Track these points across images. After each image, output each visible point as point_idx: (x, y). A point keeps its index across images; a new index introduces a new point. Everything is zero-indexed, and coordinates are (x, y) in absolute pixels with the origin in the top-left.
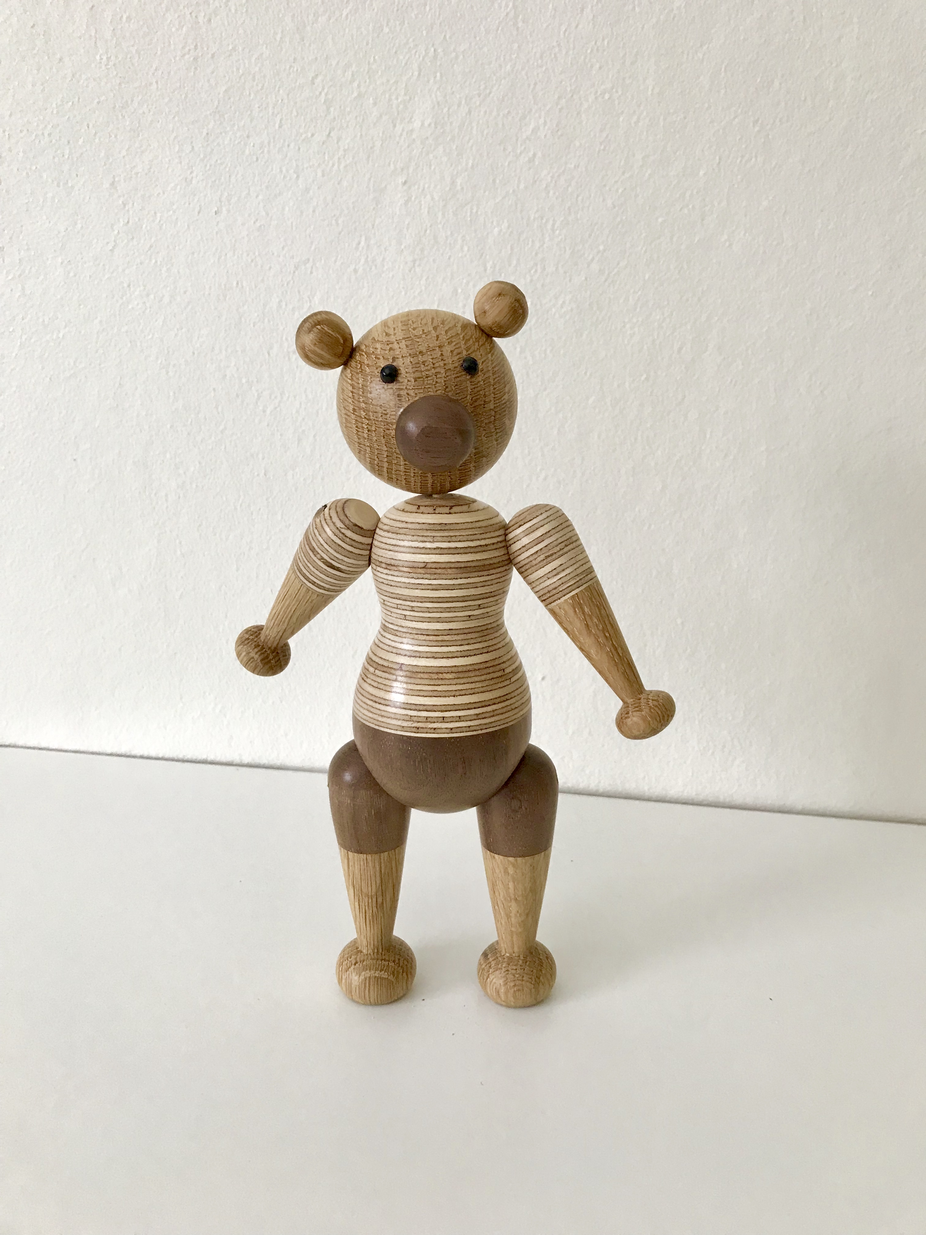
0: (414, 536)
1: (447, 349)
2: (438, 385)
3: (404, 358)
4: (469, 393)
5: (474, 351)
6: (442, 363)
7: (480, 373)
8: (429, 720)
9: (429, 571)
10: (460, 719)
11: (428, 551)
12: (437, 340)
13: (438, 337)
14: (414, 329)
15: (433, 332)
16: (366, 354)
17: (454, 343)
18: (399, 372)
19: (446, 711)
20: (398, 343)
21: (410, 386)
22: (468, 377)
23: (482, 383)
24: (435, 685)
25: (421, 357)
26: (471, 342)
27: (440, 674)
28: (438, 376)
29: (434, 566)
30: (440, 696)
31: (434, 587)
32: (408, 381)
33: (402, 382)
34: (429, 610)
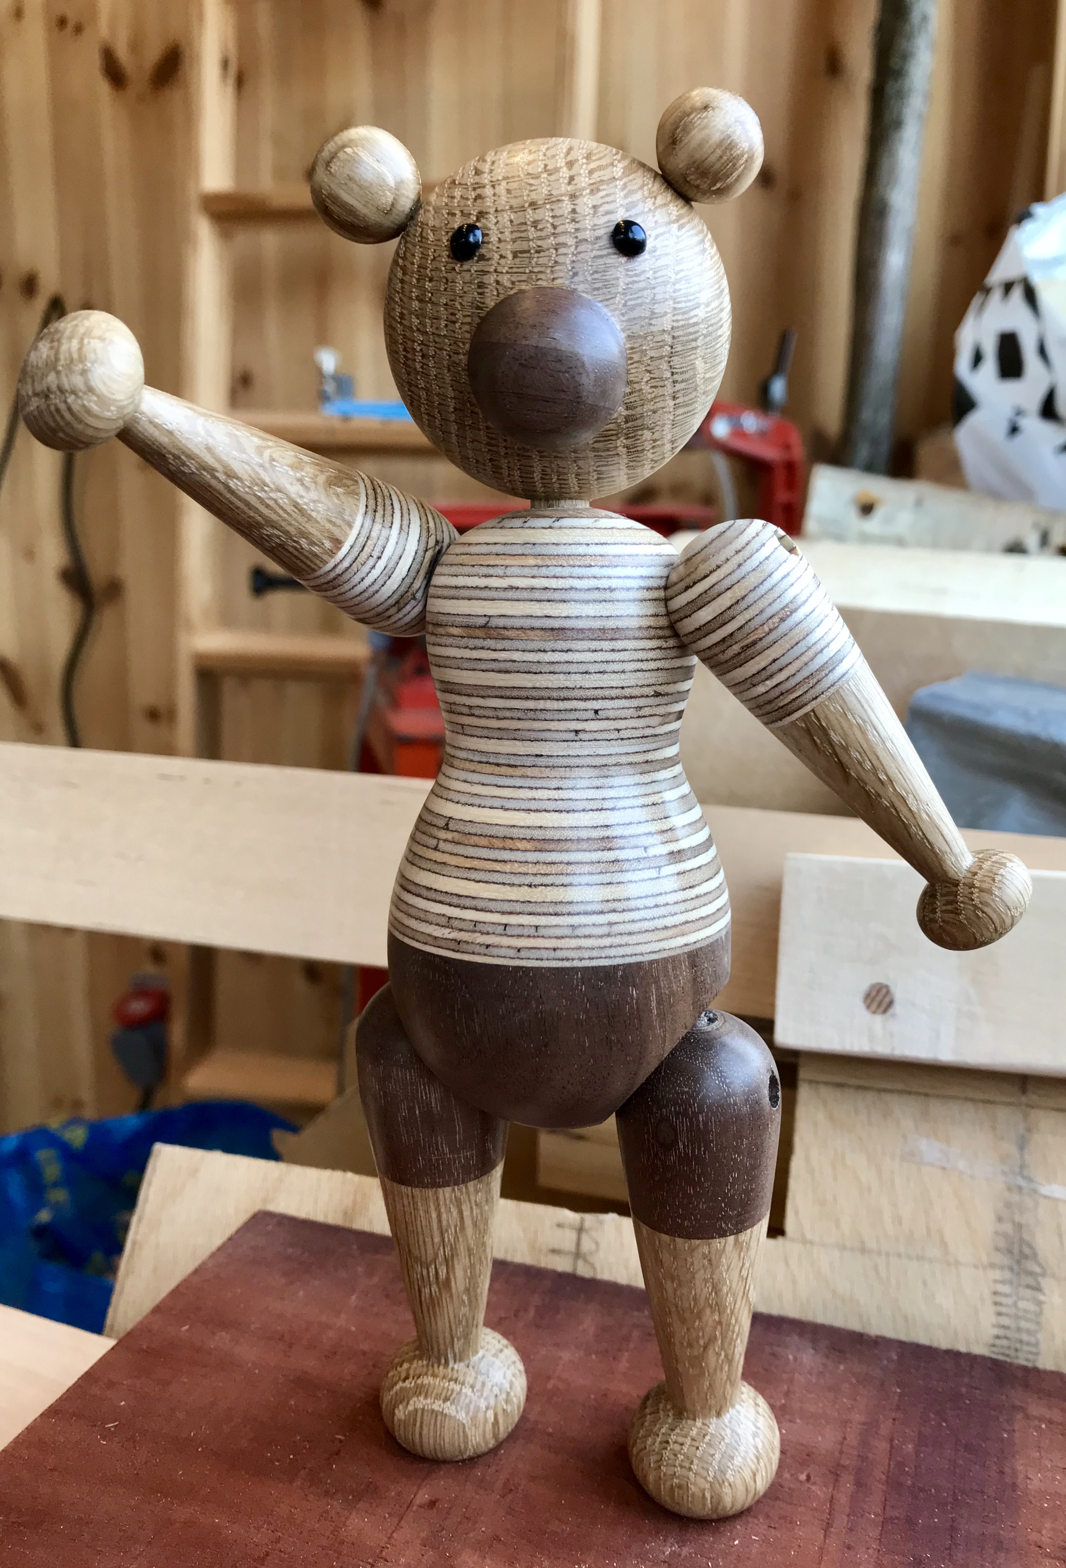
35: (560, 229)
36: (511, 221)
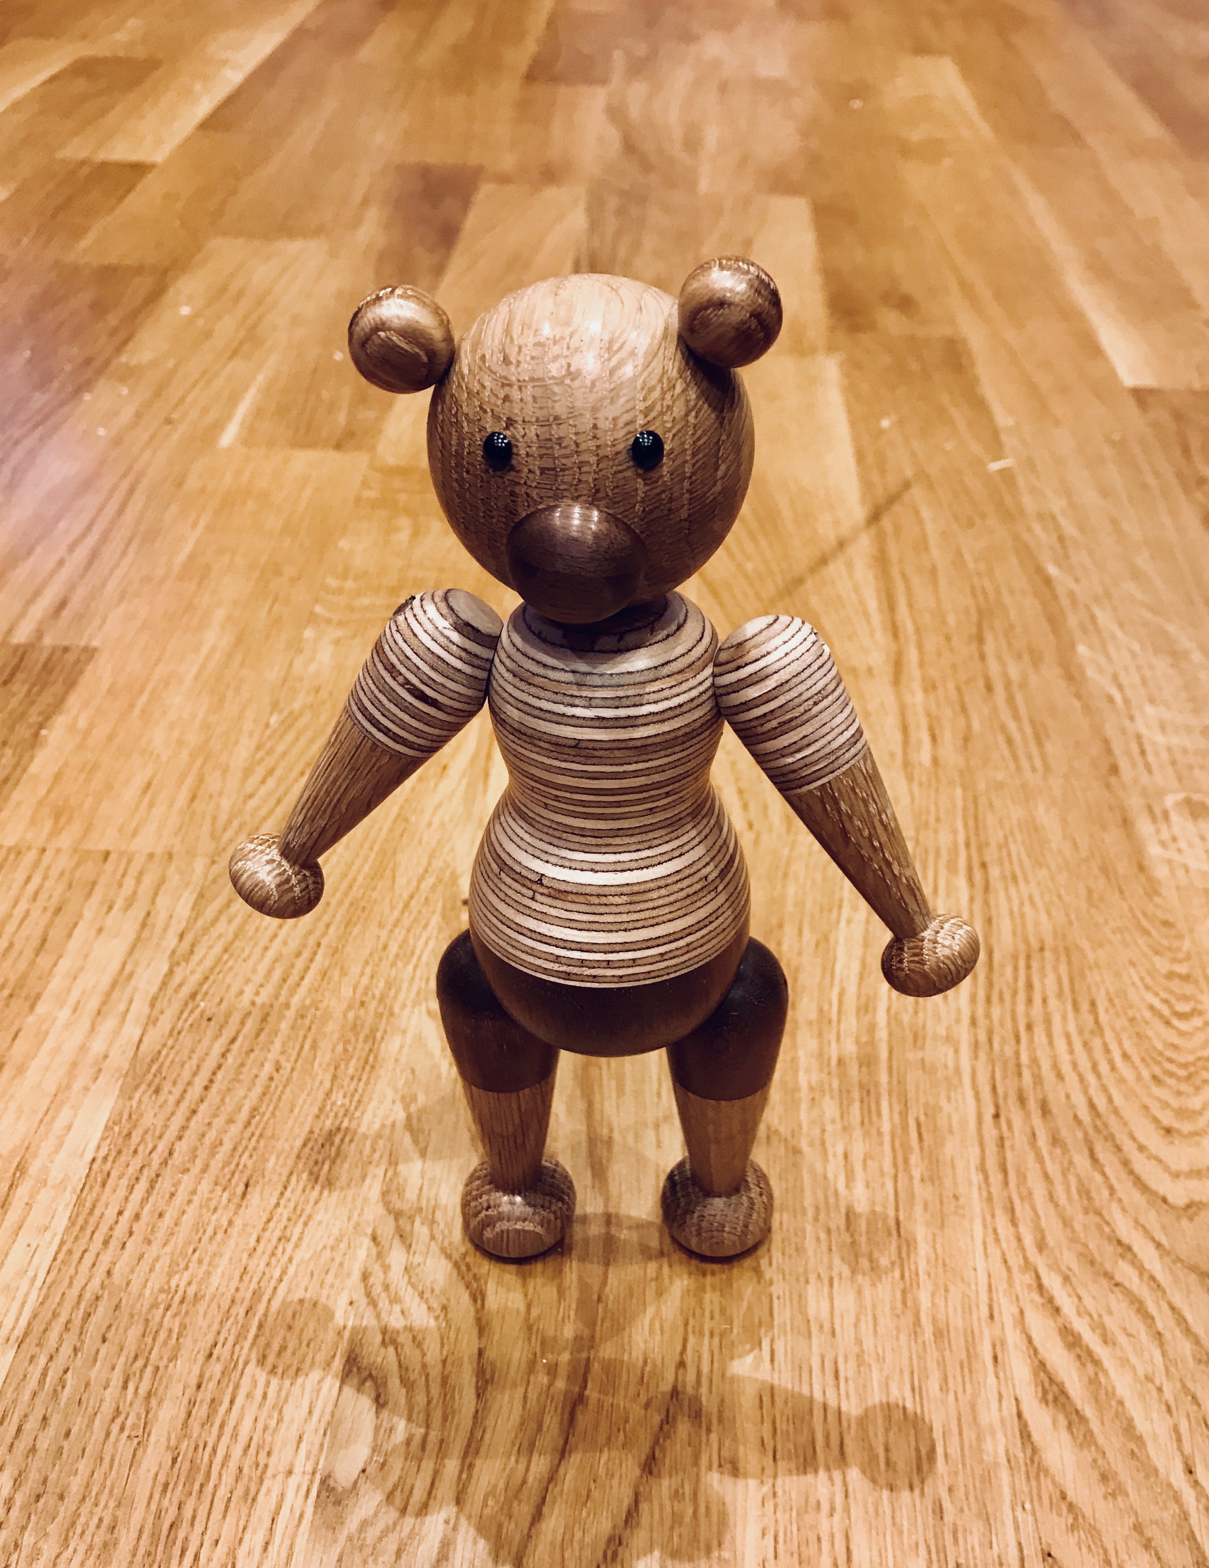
1: (609, 413)
2: (580, 485)
4: (640, 499)
5: (660, 414)
6: (592, 444)
7: (664, 463)
12: (591, 392)
13: (593, 384)
14: (553, 359)
17: (623, 400)
21: (532, 481)
22: (641, 471)
23: (667, 478)
25: (556, 427)
33: (519, 472)
35: (583, 447)
36: (538, 436)
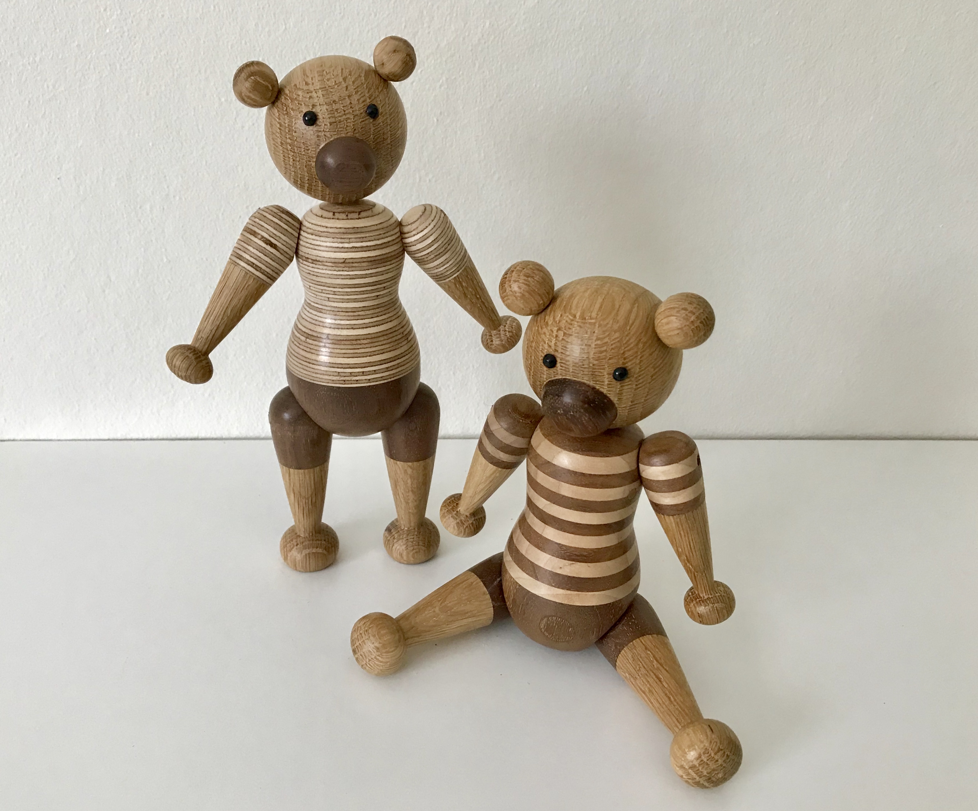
0: (334, 238)
1: (355, 97)
2: (348, 128)
3: (321, 106)
4: (372, 133)
5: (375, 98)
6: (351, 110)
7: (380, 116)
8: (353, 374)
9: (347, 265)
10: (375, 372)
11: (346, 250)
12: (346, 90)
13: (347, 87)
14: (328, 80)
15: (343, 83)
16: (290, 98)
17: (360, 93)
18: (318, 117)
19: (365, 367)
20: (316, 92)
21: (327, 129)
22: (371, 120)
23: (381, 124)
24: (355, 349)
25: (334, 105)
26: (372, 90)
27: (359, 341)
28: (348, 121)
29: (351, 261)
30: (360, 357)
31: (351, 277)
32: (325, 124)
33: (320, 126)
34: (347, 294)
36: (327, 110)
